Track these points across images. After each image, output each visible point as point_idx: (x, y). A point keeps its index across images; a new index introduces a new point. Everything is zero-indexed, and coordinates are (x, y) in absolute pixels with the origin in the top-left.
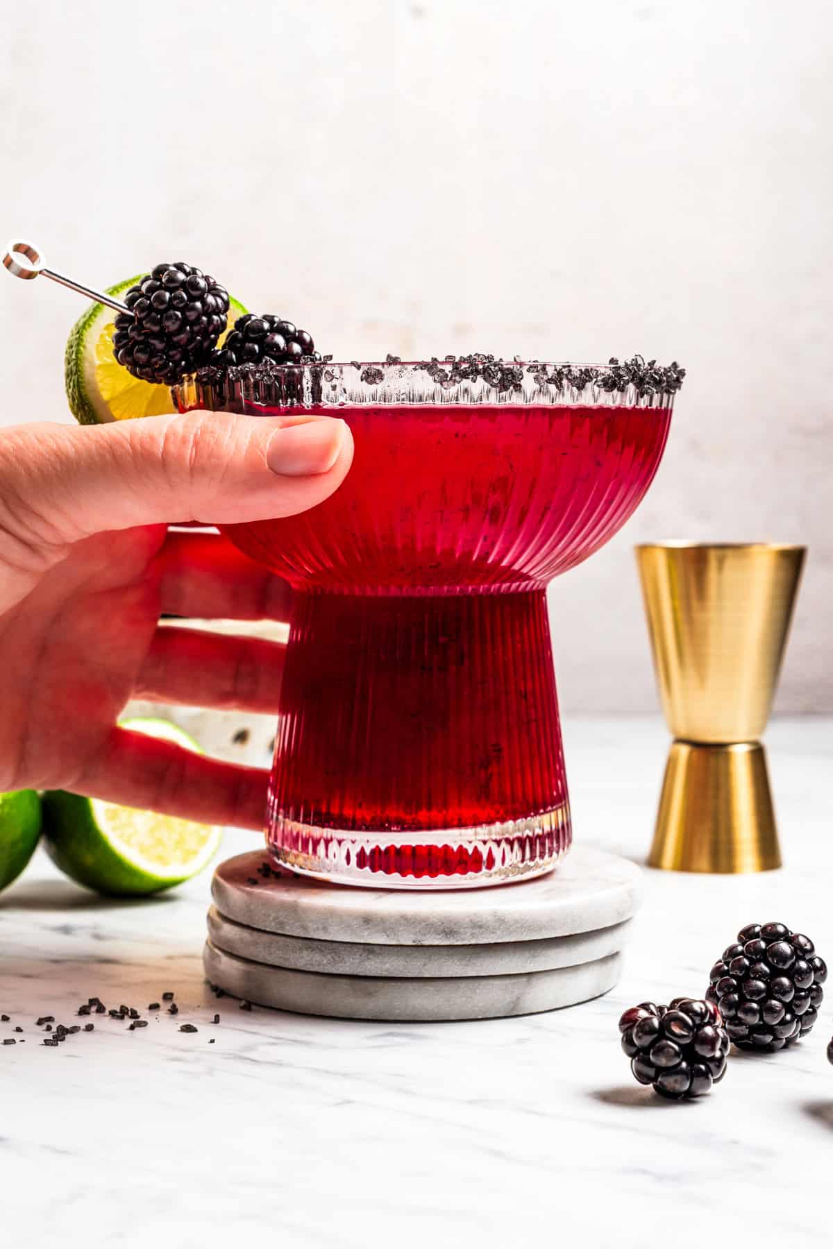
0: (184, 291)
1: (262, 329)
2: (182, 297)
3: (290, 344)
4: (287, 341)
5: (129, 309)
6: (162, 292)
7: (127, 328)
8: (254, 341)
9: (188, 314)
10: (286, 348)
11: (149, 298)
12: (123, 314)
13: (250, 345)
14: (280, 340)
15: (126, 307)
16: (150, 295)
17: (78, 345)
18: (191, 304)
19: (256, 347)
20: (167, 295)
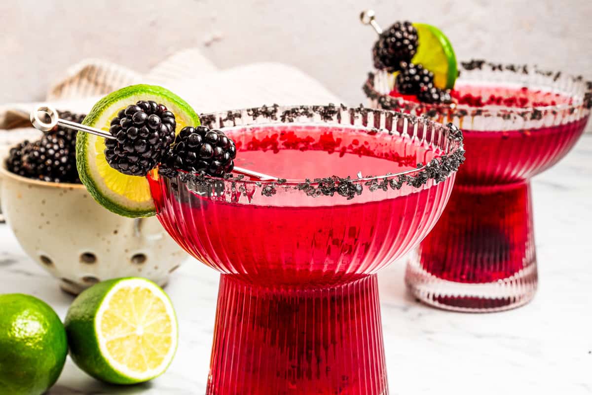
0: (146, 127)
1: (197, 142)
2: (146, 130)
3: (216, 149)
4: (213, 147)
5: (113, 136)
6: (133, 128)
7: (114, 148)
8: (193, 150)
9: (150, 141)
10: (213, 151)
11: (125, 131)
12: (109, 139)
13: (191, 153)
14: (209, 147)
15: (111, 134)
16: (125, 128)
17: (84, 143)
18: (152, 134)
19: (194, 154)
20: (137, 129)
